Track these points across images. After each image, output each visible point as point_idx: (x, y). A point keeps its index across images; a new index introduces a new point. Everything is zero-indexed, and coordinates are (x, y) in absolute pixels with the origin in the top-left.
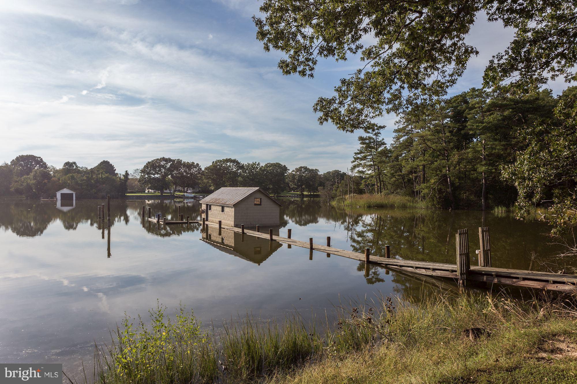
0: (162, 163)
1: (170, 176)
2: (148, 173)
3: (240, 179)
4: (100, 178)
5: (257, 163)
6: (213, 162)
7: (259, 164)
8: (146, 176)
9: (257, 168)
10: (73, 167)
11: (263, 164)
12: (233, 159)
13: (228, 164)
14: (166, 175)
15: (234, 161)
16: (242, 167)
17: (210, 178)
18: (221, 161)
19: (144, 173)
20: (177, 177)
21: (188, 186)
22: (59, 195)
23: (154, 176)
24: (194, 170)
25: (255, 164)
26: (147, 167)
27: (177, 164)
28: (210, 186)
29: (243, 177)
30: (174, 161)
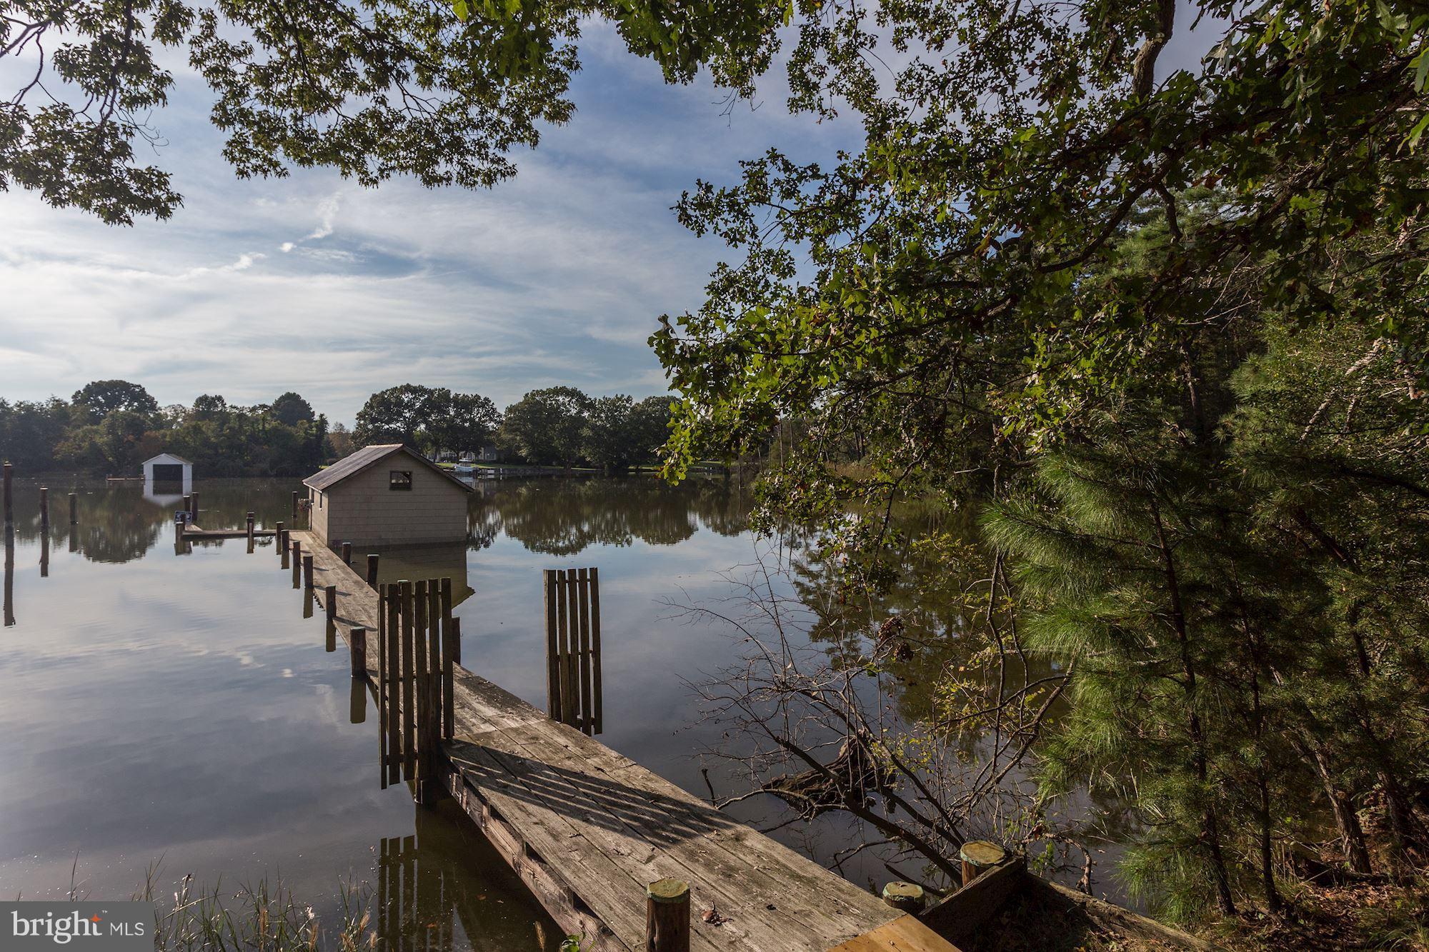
0: (406, 398)
1: (423, 426)
2: (373, 421)
3: (586, 432)
4: (259, 431)
5: (626, 397)
6: (527, 395)
7: (629, 399)
8: (370, 427)
9: (625, 408)
10: (217, 406)
11: (638, 400)
12: (570, 387)
13: (560, 398)
14: (413, 423)
15: (573, 393)
16: (591, 406)
17: (517, 430)
18: (543, 393)
19: (365, 420)
20: (440, 429)
21: (467, 449)
22: (148, 468)
23: (386, 427)
24: (477, 414)
25: (619, 399)
26: (371, 405)
27: (438, 400)
28: (519, 448)
29: (593, 427)
30: (431, 392)
